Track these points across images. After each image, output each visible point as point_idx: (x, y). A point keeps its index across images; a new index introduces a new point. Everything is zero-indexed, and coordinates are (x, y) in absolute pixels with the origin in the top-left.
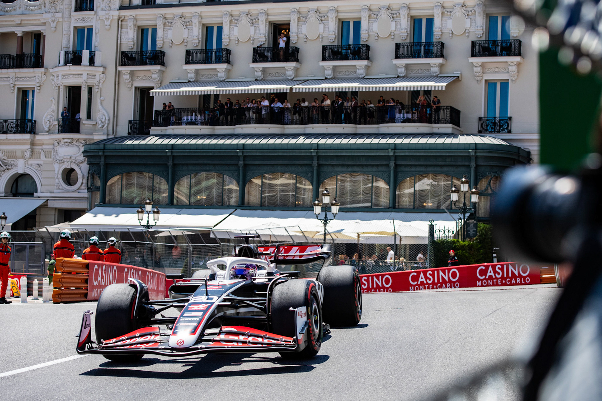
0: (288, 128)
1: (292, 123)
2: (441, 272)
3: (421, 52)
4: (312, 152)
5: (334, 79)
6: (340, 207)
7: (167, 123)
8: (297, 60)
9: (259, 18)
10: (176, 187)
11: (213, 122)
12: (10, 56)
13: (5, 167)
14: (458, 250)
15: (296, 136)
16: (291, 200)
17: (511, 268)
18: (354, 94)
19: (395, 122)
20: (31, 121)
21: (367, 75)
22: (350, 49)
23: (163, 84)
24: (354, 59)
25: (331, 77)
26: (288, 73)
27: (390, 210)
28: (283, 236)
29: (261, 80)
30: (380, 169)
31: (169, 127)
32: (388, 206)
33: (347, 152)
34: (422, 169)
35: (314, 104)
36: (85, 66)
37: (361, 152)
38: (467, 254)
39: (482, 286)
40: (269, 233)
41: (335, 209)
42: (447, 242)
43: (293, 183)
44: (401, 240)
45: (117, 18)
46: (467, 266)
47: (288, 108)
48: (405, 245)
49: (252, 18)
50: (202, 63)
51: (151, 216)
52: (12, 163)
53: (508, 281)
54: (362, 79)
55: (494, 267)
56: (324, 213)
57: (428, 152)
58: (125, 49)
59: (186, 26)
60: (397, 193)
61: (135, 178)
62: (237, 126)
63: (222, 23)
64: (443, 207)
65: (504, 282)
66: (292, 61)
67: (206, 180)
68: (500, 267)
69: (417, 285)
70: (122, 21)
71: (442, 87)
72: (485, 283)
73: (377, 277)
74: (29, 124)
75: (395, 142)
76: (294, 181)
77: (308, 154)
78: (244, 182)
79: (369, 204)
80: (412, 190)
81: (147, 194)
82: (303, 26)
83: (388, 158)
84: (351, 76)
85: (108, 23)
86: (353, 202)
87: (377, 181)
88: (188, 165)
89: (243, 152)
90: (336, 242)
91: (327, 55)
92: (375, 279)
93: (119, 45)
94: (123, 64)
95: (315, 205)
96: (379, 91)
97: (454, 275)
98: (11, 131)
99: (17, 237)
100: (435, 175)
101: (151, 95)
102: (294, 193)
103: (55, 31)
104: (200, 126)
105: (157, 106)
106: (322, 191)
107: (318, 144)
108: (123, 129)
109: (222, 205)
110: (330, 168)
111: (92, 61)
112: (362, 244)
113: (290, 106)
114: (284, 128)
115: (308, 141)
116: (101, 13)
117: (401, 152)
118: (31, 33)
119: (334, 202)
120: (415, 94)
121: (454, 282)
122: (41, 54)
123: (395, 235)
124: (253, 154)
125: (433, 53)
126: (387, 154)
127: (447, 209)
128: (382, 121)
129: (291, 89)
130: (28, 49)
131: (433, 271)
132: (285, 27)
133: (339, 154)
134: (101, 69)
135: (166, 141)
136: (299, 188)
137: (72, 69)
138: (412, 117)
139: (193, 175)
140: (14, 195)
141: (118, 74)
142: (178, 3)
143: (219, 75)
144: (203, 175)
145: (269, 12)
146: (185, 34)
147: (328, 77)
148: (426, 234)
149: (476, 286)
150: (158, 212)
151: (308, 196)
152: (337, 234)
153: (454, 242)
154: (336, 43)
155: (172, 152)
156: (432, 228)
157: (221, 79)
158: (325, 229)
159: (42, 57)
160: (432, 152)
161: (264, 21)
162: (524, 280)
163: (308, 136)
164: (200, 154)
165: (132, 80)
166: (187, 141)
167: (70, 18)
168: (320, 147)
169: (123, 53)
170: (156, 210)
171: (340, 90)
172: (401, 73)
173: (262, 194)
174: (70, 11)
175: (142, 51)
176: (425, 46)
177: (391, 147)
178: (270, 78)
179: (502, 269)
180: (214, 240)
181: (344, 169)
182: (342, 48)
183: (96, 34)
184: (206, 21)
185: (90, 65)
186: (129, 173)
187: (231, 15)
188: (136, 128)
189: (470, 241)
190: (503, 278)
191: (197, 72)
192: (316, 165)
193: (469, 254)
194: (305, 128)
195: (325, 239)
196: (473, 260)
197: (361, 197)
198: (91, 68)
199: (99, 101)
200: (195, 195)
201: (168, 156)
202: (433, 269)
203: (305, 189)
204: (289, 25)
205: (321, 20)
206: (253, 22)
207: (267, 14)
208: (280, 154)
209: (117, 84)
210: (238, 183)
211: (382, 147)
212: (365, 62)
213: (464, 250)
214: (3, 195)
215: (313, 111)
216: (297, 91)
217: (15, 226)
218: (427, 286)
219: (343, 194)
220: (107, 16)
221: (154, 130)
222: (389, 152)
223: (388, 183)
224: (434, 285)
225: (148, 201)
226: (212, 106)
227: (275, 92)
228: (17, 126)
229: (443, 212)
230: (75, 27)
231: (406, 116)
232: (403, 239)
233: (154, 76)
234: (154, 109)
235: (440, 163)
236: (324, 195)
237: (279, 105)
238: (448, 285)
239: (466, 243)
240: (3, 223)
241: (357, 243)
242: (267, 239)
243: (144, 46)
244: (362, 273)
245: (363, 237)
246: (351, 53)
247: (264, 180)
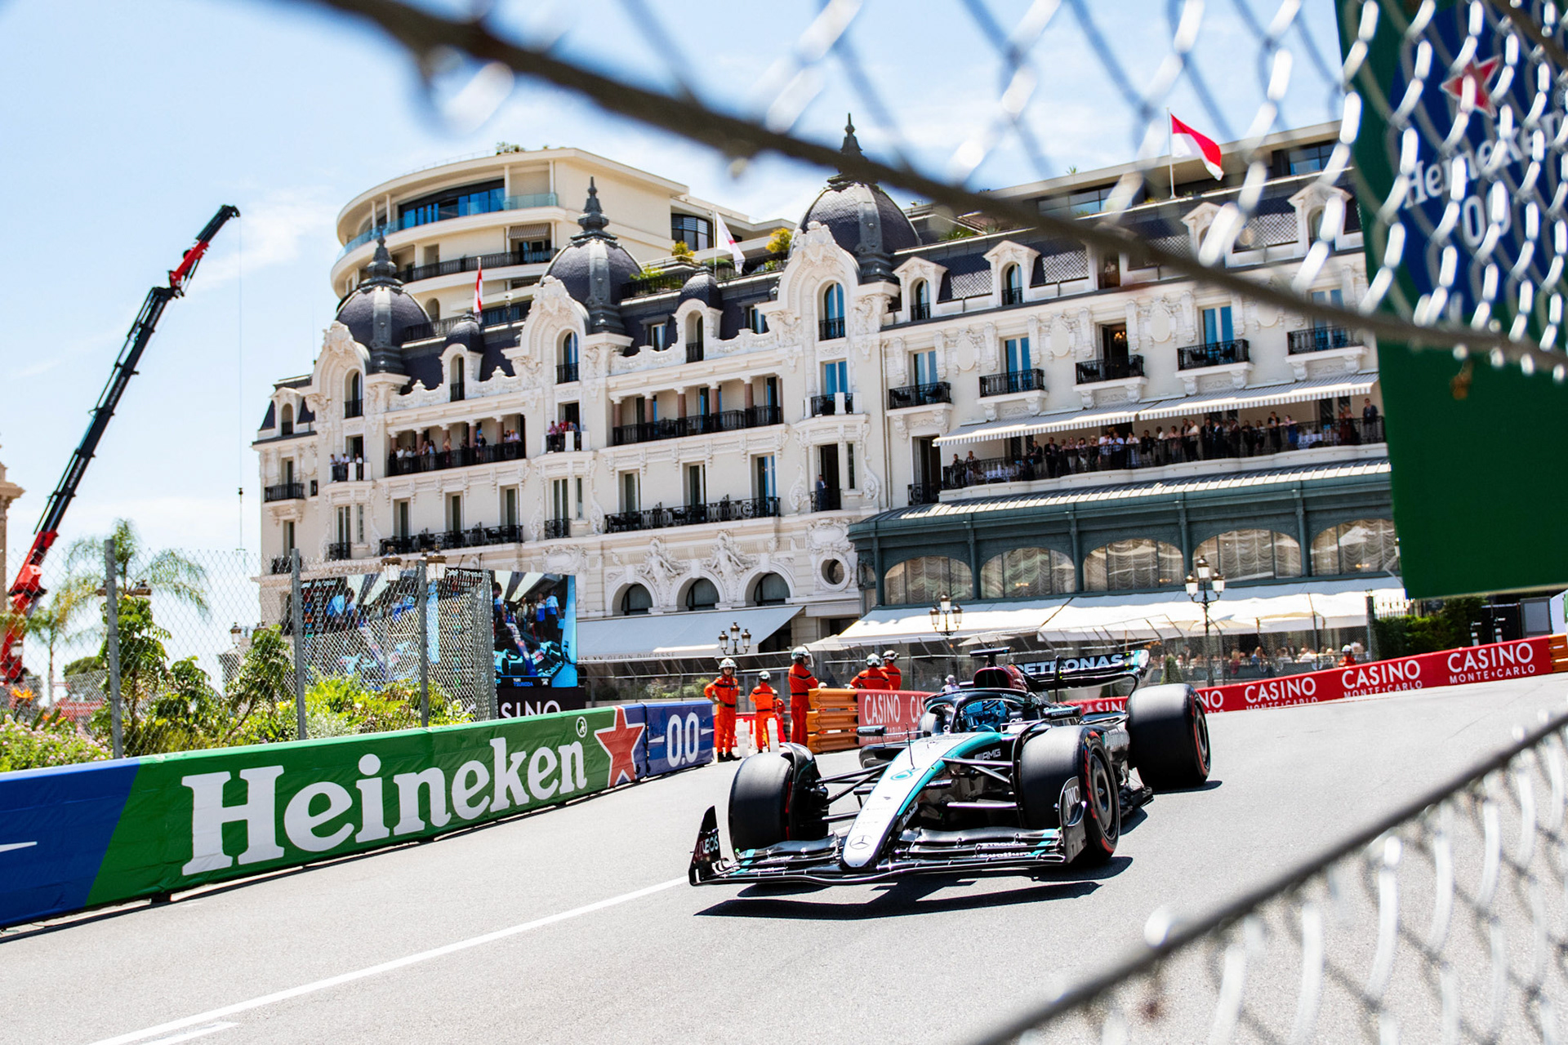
0: (1137, 473)
1: (1143, 465)
2: (1390, 666)
3: (1327, 341)
4: (1176, 505)
5: (1199, 395)
6: (1227, 581)
7: (961, 483)
8: (1141, 374)
9: (1080, 319)
10: (983, 573)
11: (1028, 475)
12: (737, 413)
13: (742, 566)
14: (1416, 631)
15: (1150, 484)
16: (1152, 577)
17: (1502, 651)
18: (1233, 413)
19: (1297, 449)
20: (772, 499)
21: (1248, 384)
22: (1218, 348)
23: (952, 429)
24: (1227, 362)
25: (1194, 392)
26: (1130, 394)
27: (1304, 579)
28: (1145, 631)
29: (1091, 409)
30: (1283, 519)
31: (965, 489)
32: (1299, 573)
33: (1229, 500)
34: (1347, 514)
35: (1172, 435)
36: (840, 415)
37: (1248, 498)
38: (1430, 637)
39: (1459, 683)
40: (1122, 628)
41: (1218, 586)
42: (1397, 620)
43: (1153, 553)
44: (1324, 624)
45: (878, 343)
46: (1432, 654)
47: (1134, 446)
48: (1333, 630)
49: (1070, 321)
50: (1003, 393)
51: (951, 616)
52: (753, 559)
53: (1500, 673)
54: (1242, 391)
55: (1474, 653)
56: (1202, 593)
57: (1353, 488)
58: (893, 385)
59: (976, 343)
60: (1312, 552)
61: (924, 564)
62: (1062, 478)
63: (1027, 334)
64: (1385, 568)
65: (1493, 674)
66: (1135, 376)
67: (1025, 559)
68: (1485, 651)
69: (1355, 688)
70: (886, 347)
71: (1366, 389)
72: (1462, 678)
73: (1293, 681)
74: (771, 503)
75: (1302, 479)
76: (1155, 549)
77: (1170, 508)
78: (1080, 558)
79: (1271, 574)
80: (1335, 548)
81: (943, 586)
82: (1146, 323)
83: (1293, 502)
84: (1224, 388)
85: (866, 352)
86: (1245, 573)
87: (1279, 538)
88: (996, 540)
89: (1075, 515)
90: (1224, 634)
91: (1186, 362)
92: (1289, 684)
93: (884, 380)
94: (893, 407)
95: (1188, 581)
96: (1270, 406)
97: (1412, 670)
98: (747, 516)
99: (767, 661)
100: (1369, 521)
101: (934, 445)
102: (1156, 567)
103: (795, 371)
104: (1009, 484)
105: (946, 461)
106: (1198, 560)
107: (1184, 493)
108: (902, 498)
109: (1052, 593)
110: (1205, 526)
111: (849, 407)
112: (1265, 635)
113: (1138, 442)
114: (1132, 474)
115: (1169, 490)
116: (856, 339)
117: (1312, 492)
118: (763, 377)
119: (1216, 575)
120: (1325, 404)
121: (1414, 681)
122: (779, 405)
123: (1314, 616)
124: (1090, 516)
125: (1346, 341)
126: (1290, 497)
127: (1391, 570)
128: (1278, 447)
129: (1137, 416)
130: (761, 399)
131: (1379, 666)
132: (1119, 328)
133: (1217, 504)
134: (863, 417)
135: (962, 510)
136: (1163, 559)
137: (822, 420)
138: (1324, 439)
139: (1006, 555)
140: (759, 604)
141: (887, 422)
142: (961, 312)
143: (1030, 407)
144: (1020, 552)
145: (1094, 309)
146: (976, 354)
147: (1191, 393)
148: (1364, 611)
149: (1448, 684)
150: (959, 611)
151: (1177, 569)
152: (1225, 622)
153: (1407, 620)
154: (1197, 343)
155: (972, 524)
156: (1370, 600)
157: (1034, 414)
158: (1207, 616)
159: (780, 409)
160: (1360, 487)
161: (1088, 324)
162: (1526, 669)
163: (1167, 482)
164: (1013, 523)
165: (907, 428)
166: (991, 507)
167: (814, 350)
168: (1188, 496)
169: (891, 391)
170: (956, 609)
171: (1210, 411)
172: (1301, 375)
173: (1108, 572)
174: (813, 341)
175: (917, 386)
176: (1333, 332)
177: (1295, 486)
178: (1104, 403)
179: (1488, 655)
180: (1043, 646)
181: (1228, 525)
182: (1206, 349)
183: (851, 368)
184: (1004, 333)
185: (847, 413)
186: (914, 559)
187: (1040, 321)
188: (919, 495)
189: (1434, 615)
190: (1490, 668)
191: (998, 406)
192: (1185, 523)
193: (1434, 635)
194: (1163, 471)
195: (1207, 631)
196: (1442, 645)
197: (1257, 564)
198: (849, 417)
199: (864, 462)
200: (1010, 583)
201: (967, 531)
202: (1379, 662)
203: (1171, 560)
204: (1124, 324)
205: (1172, 312)
206: (1072, 327)
207: (1091, 313)
208: (1130, 512)
209: (887, 435)
210: (1073, 560)
211: (1281, 487)
212: (1243, 366)
213: (1425, 630)
214: (744, 604)
215: (1172, 445)
216: (1146, 418)
217: (763, 647)
218: (1370, 689)
219: (1229, 562)
220: (864, 343)
221: (944, 495)
222: (1293, 494)
223: (1298, 540)
224: (1383, 687)
225: (944, 597)
226: (1024, 453)
227: (1114, 423)
228: (755, 507)
229: (1386, 575)
230: (822, 363)
231: (1314, 437)
232: (1327, 621)
233: (937, 419)
234: (943, 464)
235: (1374, 503)
236: (1200, 565)
237: (1120, 441)
238: (1405, 685)
239: (1427, 619)
240: (746, 645)
241: (1256, 632)
242: (1122, 637)
243: (920, 378)
244: (1270, 677)
245: (1264, 623)
246: (1221, 355)
247: (1109, 552)
